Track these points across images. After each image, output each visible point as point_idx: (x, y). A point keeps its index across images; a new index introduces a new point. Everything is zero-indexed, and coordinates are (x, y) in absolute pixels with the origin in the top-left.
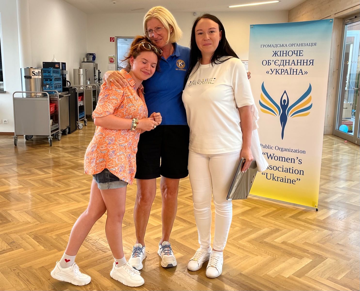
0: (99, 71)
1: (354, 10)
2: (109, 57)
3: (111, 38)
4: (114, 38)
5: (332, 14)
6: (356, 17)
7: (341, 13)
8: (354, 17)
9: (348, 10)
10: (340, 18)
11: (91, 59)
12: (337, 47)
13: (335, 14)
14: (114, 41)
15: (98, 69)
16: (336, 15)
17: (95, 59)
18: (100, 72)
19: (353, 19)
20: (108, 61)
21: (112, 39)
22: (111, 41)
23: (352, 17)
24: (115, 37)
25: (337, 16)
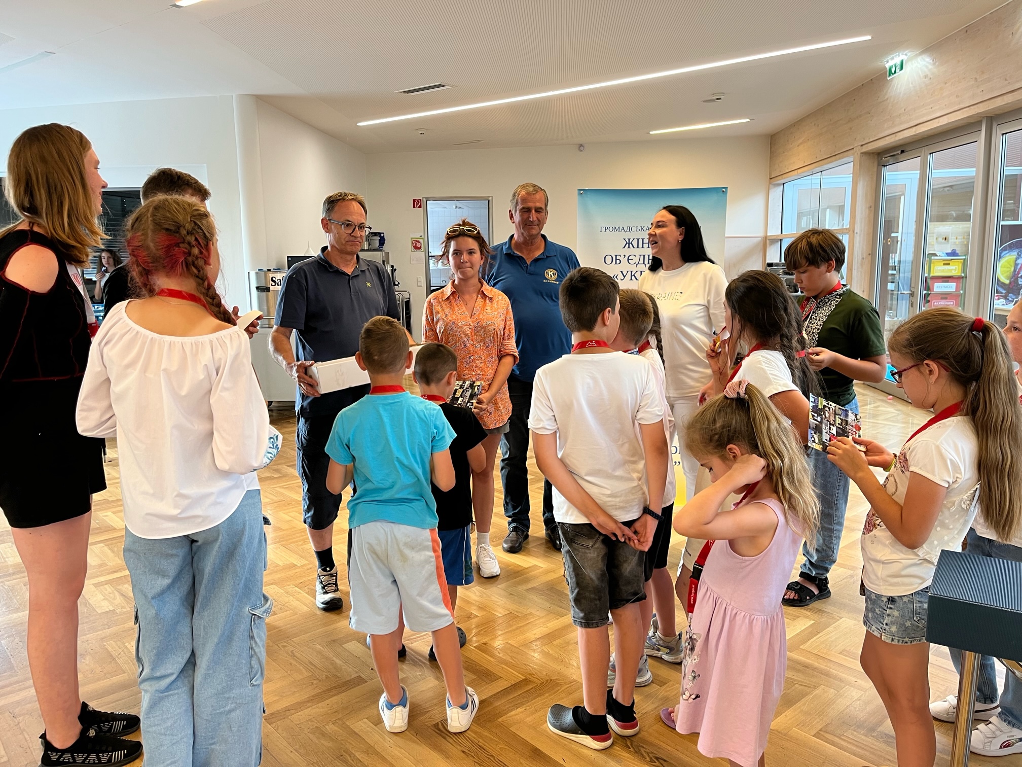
0: (392, 266)
1: (897, 139)
2: (411, 239)
3: (414, 200)
4: (420, 200)
5: (856, 145)
6: (902, 152)
7: (872, 143)
8: (900, 152)
9: (887, 138)
10: (873, 153)
11: (376, 244)
12: (867, 210)
13: (862, 145)
14: (420, 207)
15: (391, 264)
16: (864, 146)
17: (383, 244)
18: (395, 270)
19: (898, 154)
20: (410, 247)
21: (417, 203)
22: (414, 207)
23: (895, 152)
24: (424, 197)
25: (865, 149)
